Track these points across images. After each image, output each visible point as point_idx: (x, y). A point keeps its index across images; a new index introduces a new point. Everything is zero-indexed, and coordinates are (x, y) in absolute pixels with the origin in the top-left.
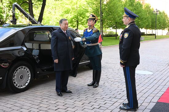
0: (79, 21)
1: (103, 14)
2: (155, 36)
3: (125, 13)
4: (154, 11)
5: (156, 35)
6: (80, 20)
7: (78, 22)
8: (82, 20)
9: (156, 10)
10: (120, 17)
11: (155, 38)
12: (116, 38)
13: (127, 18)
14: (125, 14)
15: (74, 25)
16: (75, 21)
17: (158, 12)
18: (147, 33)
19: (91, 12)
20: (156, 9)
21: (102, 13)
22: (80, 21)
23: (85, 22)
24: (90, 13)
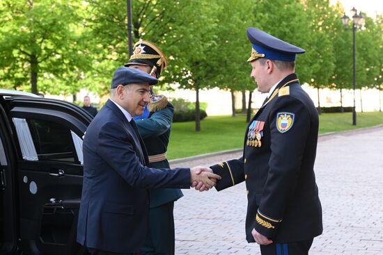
0: (39, 59)
1: (140, 30)
2: (351, 114)
3: (253, 50)
4: (345, 17)
5: (358, 110)
6: (44, 52)
7: (33, 61)
8: (50, 53)
9: (353, 13)
10: (208, 40)
11: (354, 123)
12: (198, 128)
13: (263, 64)
14: (254, 53)
15: (19, 75)
16: (23, 56)
17: (362, 22)
18: (321, 106)
19: (90, 20)
20: (354, 10)
21: (137, 26)
22: (45, 59)
23: (67, 61)
24: (88, 23)
